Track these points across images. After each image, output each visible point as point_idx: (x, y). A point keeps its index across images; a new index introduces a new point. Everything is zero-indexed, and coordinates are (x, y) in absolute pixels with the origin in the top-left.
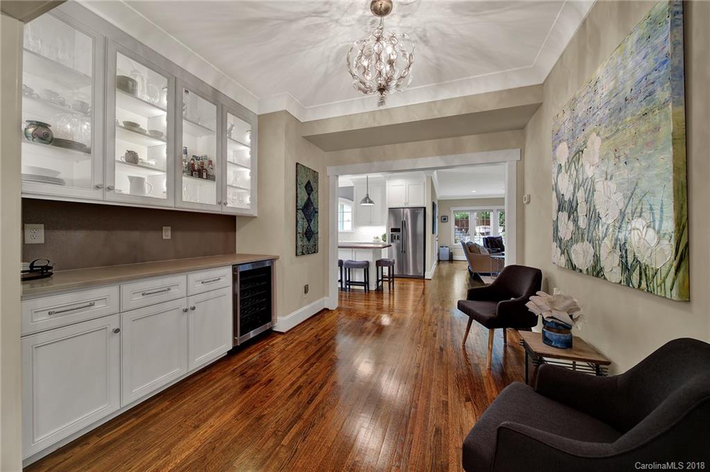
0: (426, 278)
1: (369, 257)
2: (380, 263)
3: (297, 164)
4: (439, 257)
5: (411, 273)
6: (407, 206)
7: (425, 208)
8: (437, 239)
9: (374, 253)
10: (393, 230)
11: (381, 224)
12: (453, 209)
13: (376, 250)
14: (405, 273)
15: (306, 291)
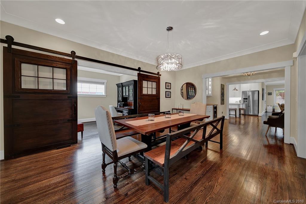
0: (259, 115)
1: (237, 107)
2: (240, 110)
3: (221, 84)
4: (266, 111)
5: (251, 114)
6: (250, 90)
7: (259, 91)
8: (265, 102)
9: (238, 106)
10: (244, 99)
11: (239, 97)
12: (274, 89)
13: (239, 105)
14: (249, 114)
15: (222, 113)
